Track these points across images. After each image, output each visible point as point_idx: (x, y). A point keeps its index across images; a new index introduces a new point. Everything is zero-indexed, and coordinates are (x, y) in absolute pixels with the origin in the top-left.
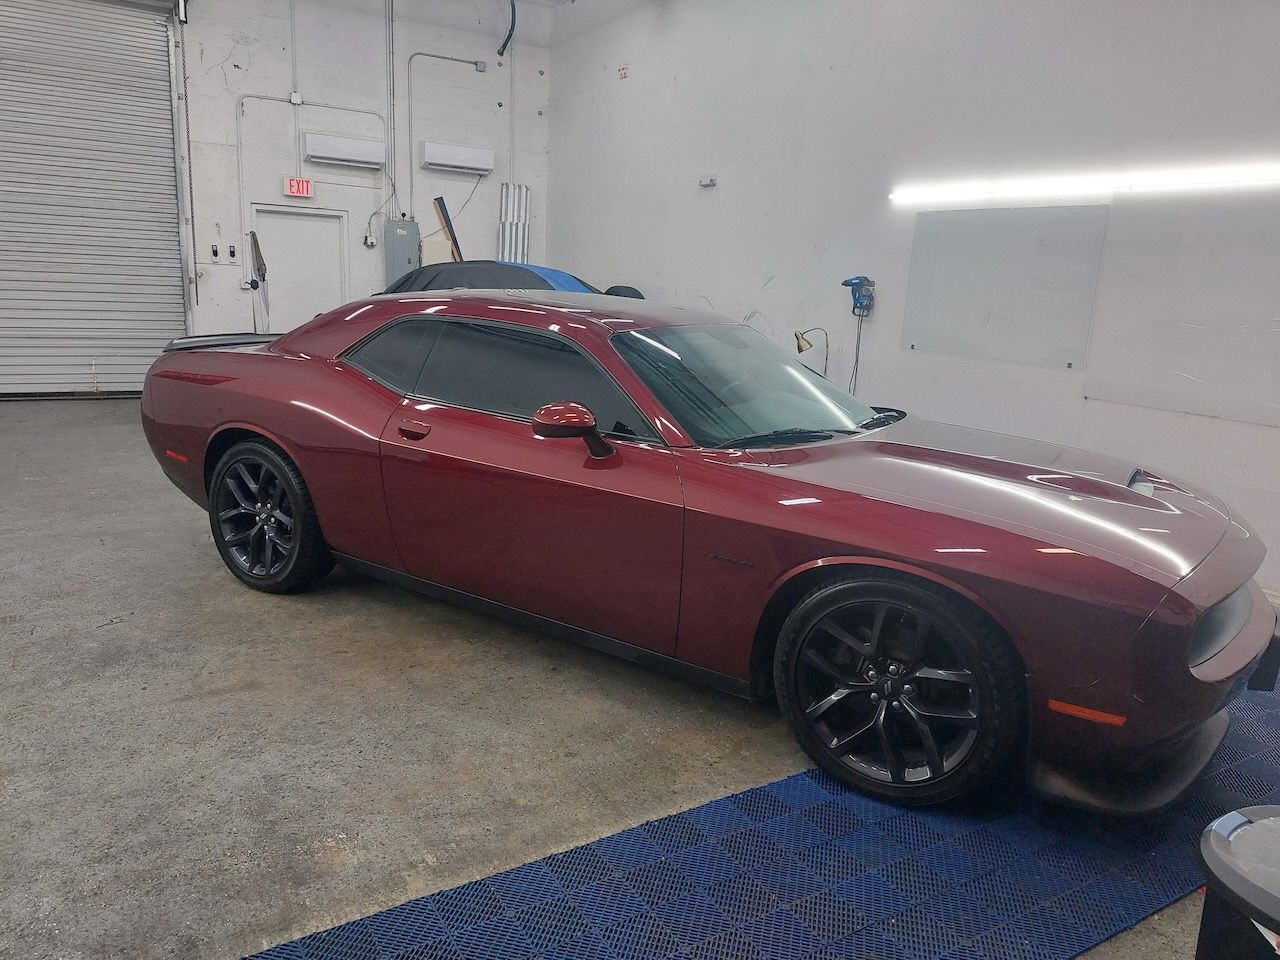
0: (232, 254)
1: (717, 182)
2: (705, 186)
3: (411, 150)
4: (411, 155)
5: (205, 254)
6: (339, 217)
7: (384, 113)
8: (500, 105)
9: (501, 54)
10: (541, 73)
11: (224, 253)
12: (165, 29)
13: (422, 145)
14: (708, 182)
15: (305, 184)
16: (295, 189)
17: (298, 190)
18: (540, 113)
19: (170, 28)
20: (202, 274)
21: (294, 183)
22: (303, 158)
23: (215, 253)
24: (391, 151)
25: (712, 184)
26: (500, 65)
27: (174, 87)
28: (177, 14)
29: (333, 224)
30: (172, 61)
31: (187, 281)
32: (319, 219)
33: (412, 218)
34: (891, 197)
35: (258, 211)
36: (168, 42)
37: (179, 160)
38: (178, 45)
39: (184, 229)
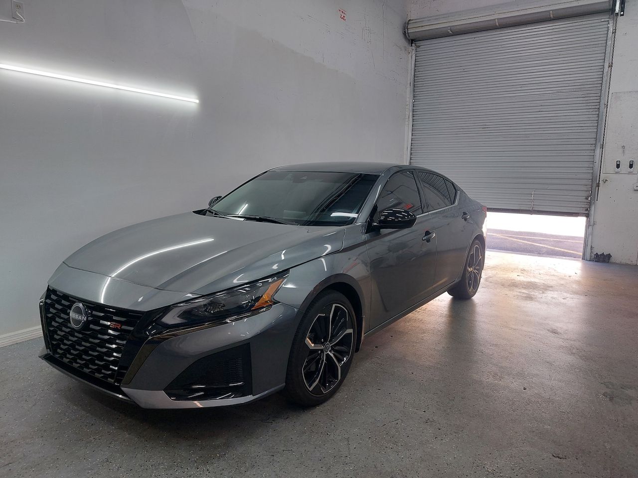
0: (631, 166)
5: (608, 167)
11: (625, 166)
12: (607, 23)
19: (610, 22)
20: (606, 180)
23: (618, 166)
27: (606, 60)
30: (609, 43)
31: (595, 185)
36: (608, 31)
37: (602, 106)
38: (614, 33)
39: (598, 151)
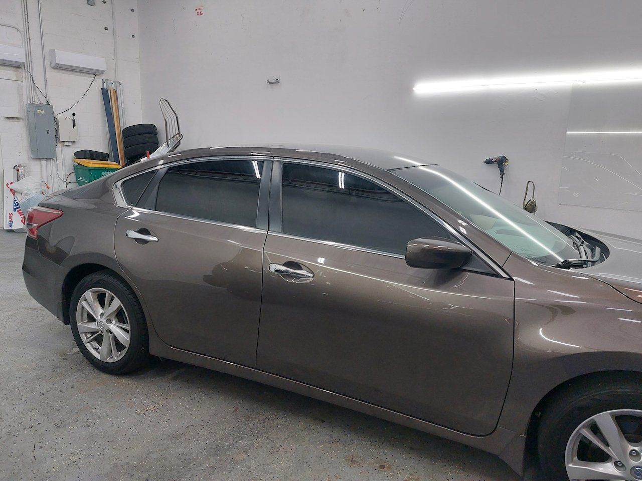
1: (280, 81)
2: (271, 83)
3: (43, 55)
4: (44, 58)
7: (21, 27)
8: (106, 29)
10: (133, 11)
13: (52, 52)
14: (275, 81)
18: (133, 36)
24: (28, 54)
25: (277, 82)
26: (104, 2)
33: (47, 102)
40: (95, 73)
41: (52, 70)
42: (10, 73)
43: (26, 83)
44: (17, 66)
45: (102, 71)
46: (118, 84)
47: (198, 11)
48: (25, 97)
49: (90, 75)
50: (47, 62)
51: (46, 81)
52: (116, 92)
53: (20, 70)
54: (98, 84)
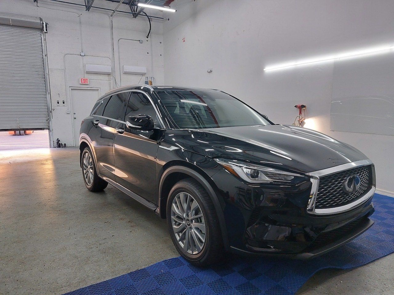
0: (64, 103)
1: (213, 71)
2: (209, 72)
3: (120, 69)
5: (54, 103)
6: (98, 90)
7: (111, 56)
8: (148, 53)
9: (148, 37)
10: (161, 43)
11: (61, 103)
12: (40, 35)
13: (123, 66)
15: (86, 80)
16: (83, 82)
17: (84, 82)
18: (161, 55)
19: (42, 35)
20: (54, 109)
21: (83, 80)
22: (85, 72)
23: (58, 103)
24: (113, 69)
25: (211, 72)
26: (147, 41)
27: (44, 52)
28: (43, 30)
29: (96, 92)
30: (43, 45)
31: (49, 112)
32: (92, 91)
34: (264, 70)
35: (72, 89)
36: (41, 38)
37: (46, 75)
38: (45, 40)
39: (48, 96)
40: (143, 74)
41: (124, 74)
42: (106, 77)
43: (112, 81)
44: (109, 74)
45: (145, 73)
46: (153, 78)
47: (184, 40)
48: (112, 87)
49: (140, 76)
50: (121, 71)
51: (121, 80)
52: (152, 82)
53: (110, 76)
54: (144, 79)
